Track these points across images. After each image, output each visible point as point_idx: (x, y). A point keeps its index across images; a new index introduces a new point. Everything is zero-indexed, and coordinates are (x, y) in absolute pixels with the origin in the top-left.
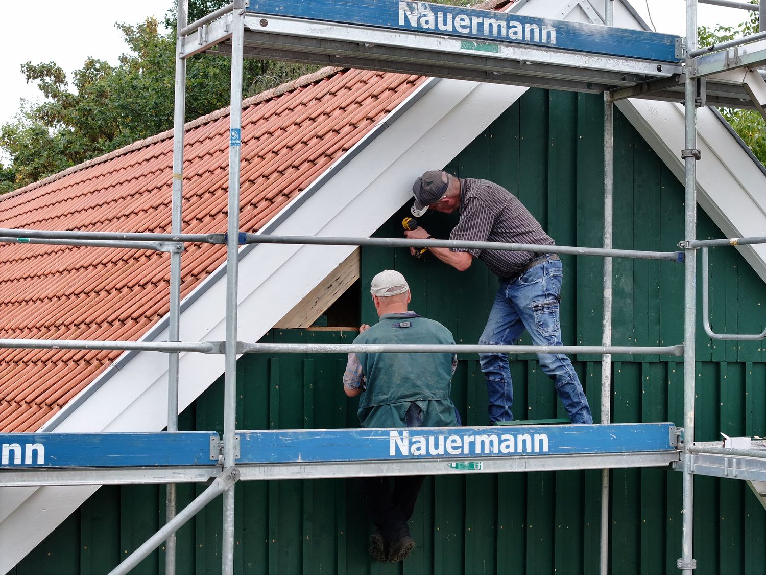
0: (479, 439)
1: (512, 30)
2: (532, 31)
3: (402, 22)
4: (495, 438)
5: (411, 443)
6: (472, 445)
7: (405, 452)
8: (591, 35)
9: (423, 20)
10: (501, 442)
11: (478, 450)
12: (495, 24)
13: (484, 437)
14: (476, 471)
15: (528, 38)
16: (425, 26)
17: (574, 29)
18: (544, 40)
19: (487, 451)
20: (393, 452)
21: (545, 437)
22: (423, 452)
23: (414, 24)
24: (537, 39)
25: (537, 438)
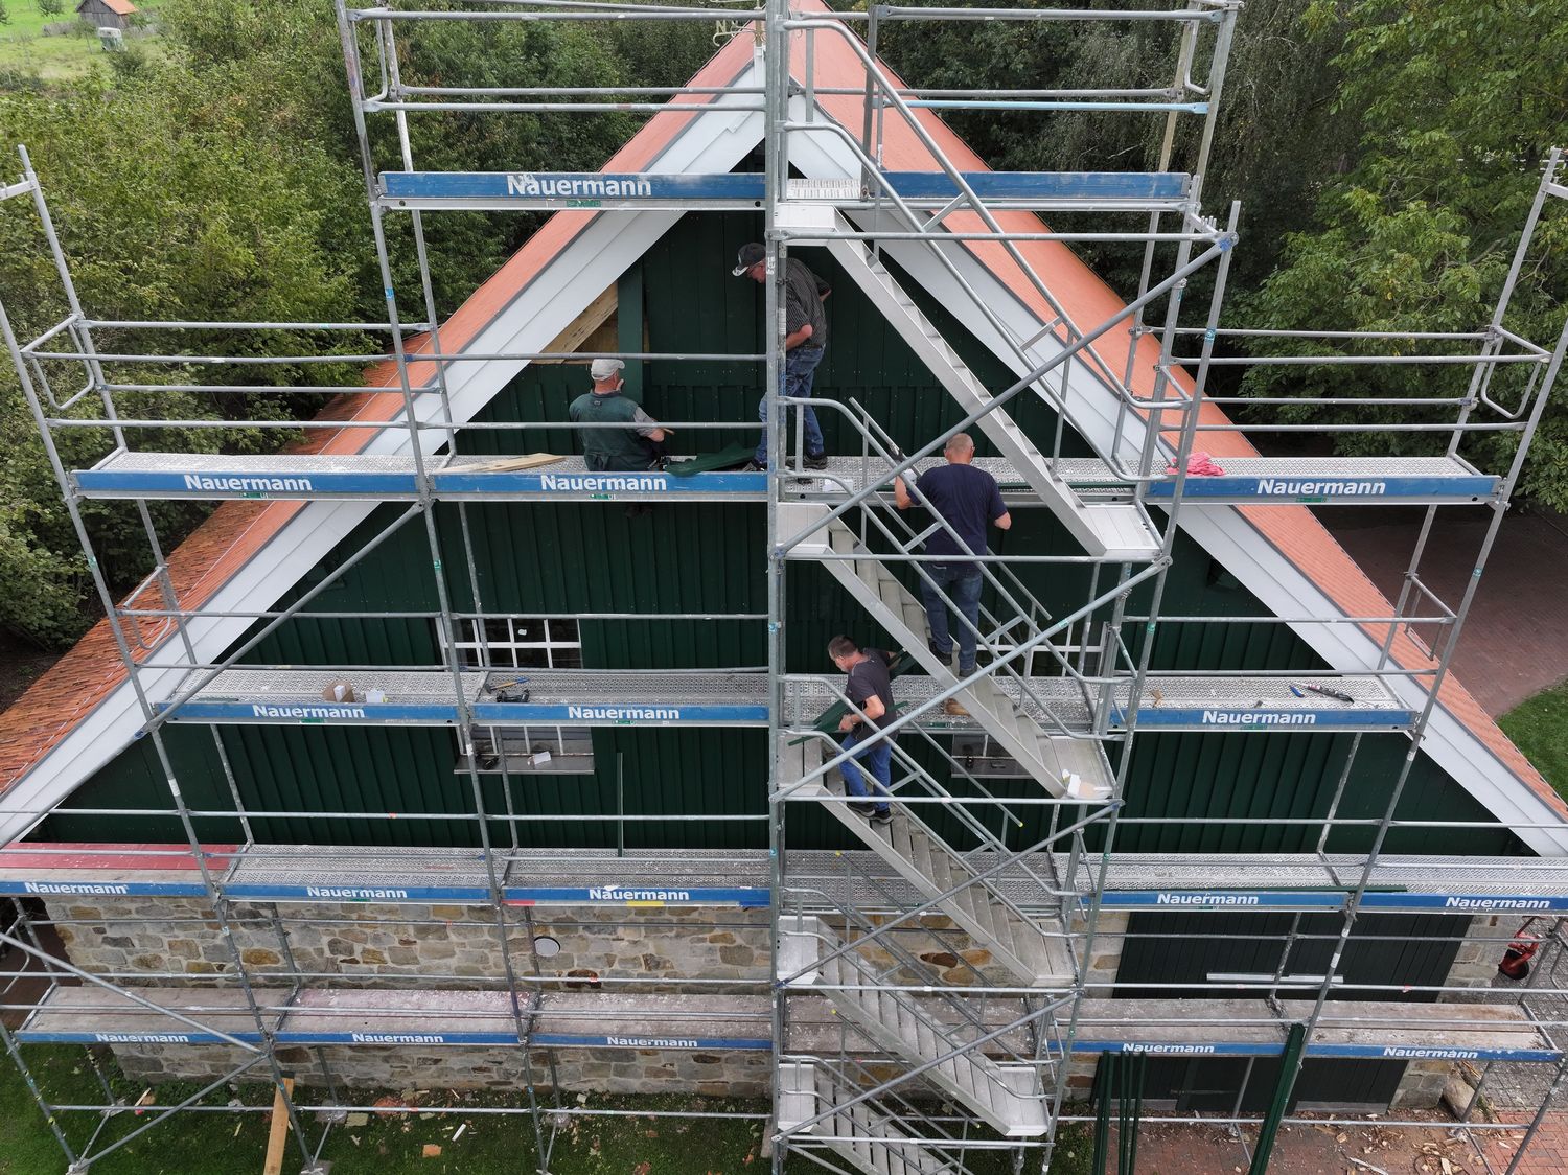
0: (609, 481)
1: (609, 188)
2: (628, 186)
3: (511, 192)
4: (622, 481)
5: (557, 483)
6: (604, 485)
7: (553, 487)
8: (684, 184)
9: (529, 189)
10: (627, 483)
11: (609, 487)
12: (594, 185)
13: (614, 480)
14: (610, 500)
15: (625, 192)
16: (532, 193)
17: (667, 180)
18: (640, 192)
19: (616, 488)
20: (544, 487)
21: (663, 481)
22: (567, 488)
23: (522, 192)
24: (633, 193)
25: (656, 481)
